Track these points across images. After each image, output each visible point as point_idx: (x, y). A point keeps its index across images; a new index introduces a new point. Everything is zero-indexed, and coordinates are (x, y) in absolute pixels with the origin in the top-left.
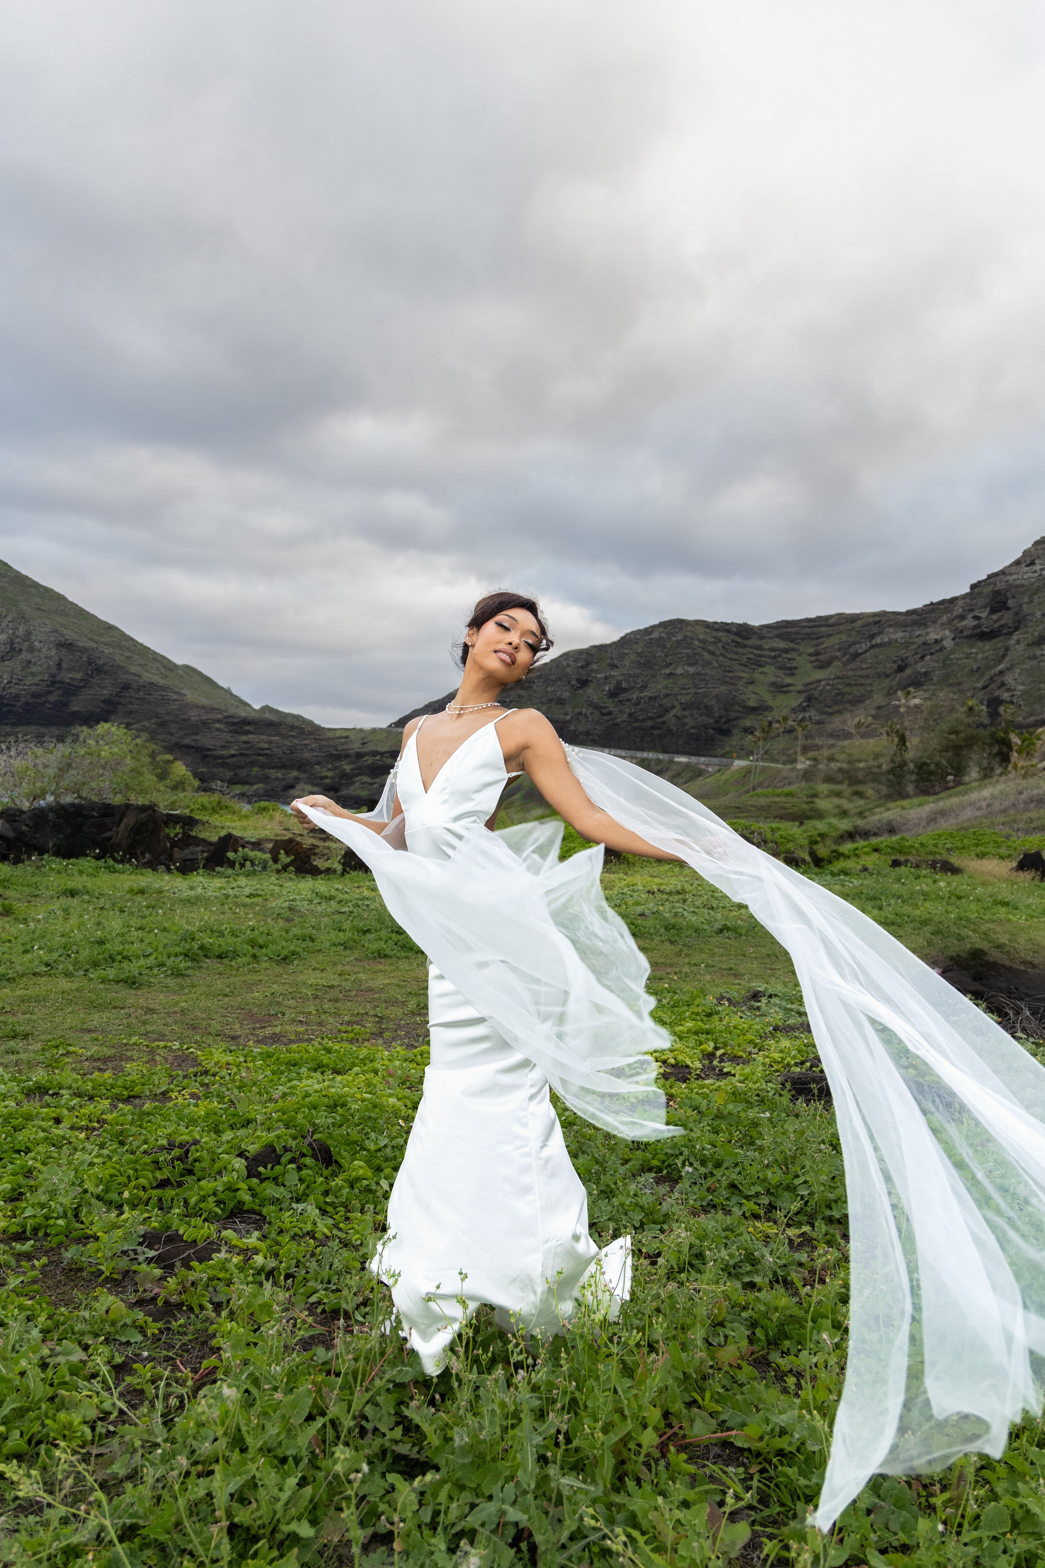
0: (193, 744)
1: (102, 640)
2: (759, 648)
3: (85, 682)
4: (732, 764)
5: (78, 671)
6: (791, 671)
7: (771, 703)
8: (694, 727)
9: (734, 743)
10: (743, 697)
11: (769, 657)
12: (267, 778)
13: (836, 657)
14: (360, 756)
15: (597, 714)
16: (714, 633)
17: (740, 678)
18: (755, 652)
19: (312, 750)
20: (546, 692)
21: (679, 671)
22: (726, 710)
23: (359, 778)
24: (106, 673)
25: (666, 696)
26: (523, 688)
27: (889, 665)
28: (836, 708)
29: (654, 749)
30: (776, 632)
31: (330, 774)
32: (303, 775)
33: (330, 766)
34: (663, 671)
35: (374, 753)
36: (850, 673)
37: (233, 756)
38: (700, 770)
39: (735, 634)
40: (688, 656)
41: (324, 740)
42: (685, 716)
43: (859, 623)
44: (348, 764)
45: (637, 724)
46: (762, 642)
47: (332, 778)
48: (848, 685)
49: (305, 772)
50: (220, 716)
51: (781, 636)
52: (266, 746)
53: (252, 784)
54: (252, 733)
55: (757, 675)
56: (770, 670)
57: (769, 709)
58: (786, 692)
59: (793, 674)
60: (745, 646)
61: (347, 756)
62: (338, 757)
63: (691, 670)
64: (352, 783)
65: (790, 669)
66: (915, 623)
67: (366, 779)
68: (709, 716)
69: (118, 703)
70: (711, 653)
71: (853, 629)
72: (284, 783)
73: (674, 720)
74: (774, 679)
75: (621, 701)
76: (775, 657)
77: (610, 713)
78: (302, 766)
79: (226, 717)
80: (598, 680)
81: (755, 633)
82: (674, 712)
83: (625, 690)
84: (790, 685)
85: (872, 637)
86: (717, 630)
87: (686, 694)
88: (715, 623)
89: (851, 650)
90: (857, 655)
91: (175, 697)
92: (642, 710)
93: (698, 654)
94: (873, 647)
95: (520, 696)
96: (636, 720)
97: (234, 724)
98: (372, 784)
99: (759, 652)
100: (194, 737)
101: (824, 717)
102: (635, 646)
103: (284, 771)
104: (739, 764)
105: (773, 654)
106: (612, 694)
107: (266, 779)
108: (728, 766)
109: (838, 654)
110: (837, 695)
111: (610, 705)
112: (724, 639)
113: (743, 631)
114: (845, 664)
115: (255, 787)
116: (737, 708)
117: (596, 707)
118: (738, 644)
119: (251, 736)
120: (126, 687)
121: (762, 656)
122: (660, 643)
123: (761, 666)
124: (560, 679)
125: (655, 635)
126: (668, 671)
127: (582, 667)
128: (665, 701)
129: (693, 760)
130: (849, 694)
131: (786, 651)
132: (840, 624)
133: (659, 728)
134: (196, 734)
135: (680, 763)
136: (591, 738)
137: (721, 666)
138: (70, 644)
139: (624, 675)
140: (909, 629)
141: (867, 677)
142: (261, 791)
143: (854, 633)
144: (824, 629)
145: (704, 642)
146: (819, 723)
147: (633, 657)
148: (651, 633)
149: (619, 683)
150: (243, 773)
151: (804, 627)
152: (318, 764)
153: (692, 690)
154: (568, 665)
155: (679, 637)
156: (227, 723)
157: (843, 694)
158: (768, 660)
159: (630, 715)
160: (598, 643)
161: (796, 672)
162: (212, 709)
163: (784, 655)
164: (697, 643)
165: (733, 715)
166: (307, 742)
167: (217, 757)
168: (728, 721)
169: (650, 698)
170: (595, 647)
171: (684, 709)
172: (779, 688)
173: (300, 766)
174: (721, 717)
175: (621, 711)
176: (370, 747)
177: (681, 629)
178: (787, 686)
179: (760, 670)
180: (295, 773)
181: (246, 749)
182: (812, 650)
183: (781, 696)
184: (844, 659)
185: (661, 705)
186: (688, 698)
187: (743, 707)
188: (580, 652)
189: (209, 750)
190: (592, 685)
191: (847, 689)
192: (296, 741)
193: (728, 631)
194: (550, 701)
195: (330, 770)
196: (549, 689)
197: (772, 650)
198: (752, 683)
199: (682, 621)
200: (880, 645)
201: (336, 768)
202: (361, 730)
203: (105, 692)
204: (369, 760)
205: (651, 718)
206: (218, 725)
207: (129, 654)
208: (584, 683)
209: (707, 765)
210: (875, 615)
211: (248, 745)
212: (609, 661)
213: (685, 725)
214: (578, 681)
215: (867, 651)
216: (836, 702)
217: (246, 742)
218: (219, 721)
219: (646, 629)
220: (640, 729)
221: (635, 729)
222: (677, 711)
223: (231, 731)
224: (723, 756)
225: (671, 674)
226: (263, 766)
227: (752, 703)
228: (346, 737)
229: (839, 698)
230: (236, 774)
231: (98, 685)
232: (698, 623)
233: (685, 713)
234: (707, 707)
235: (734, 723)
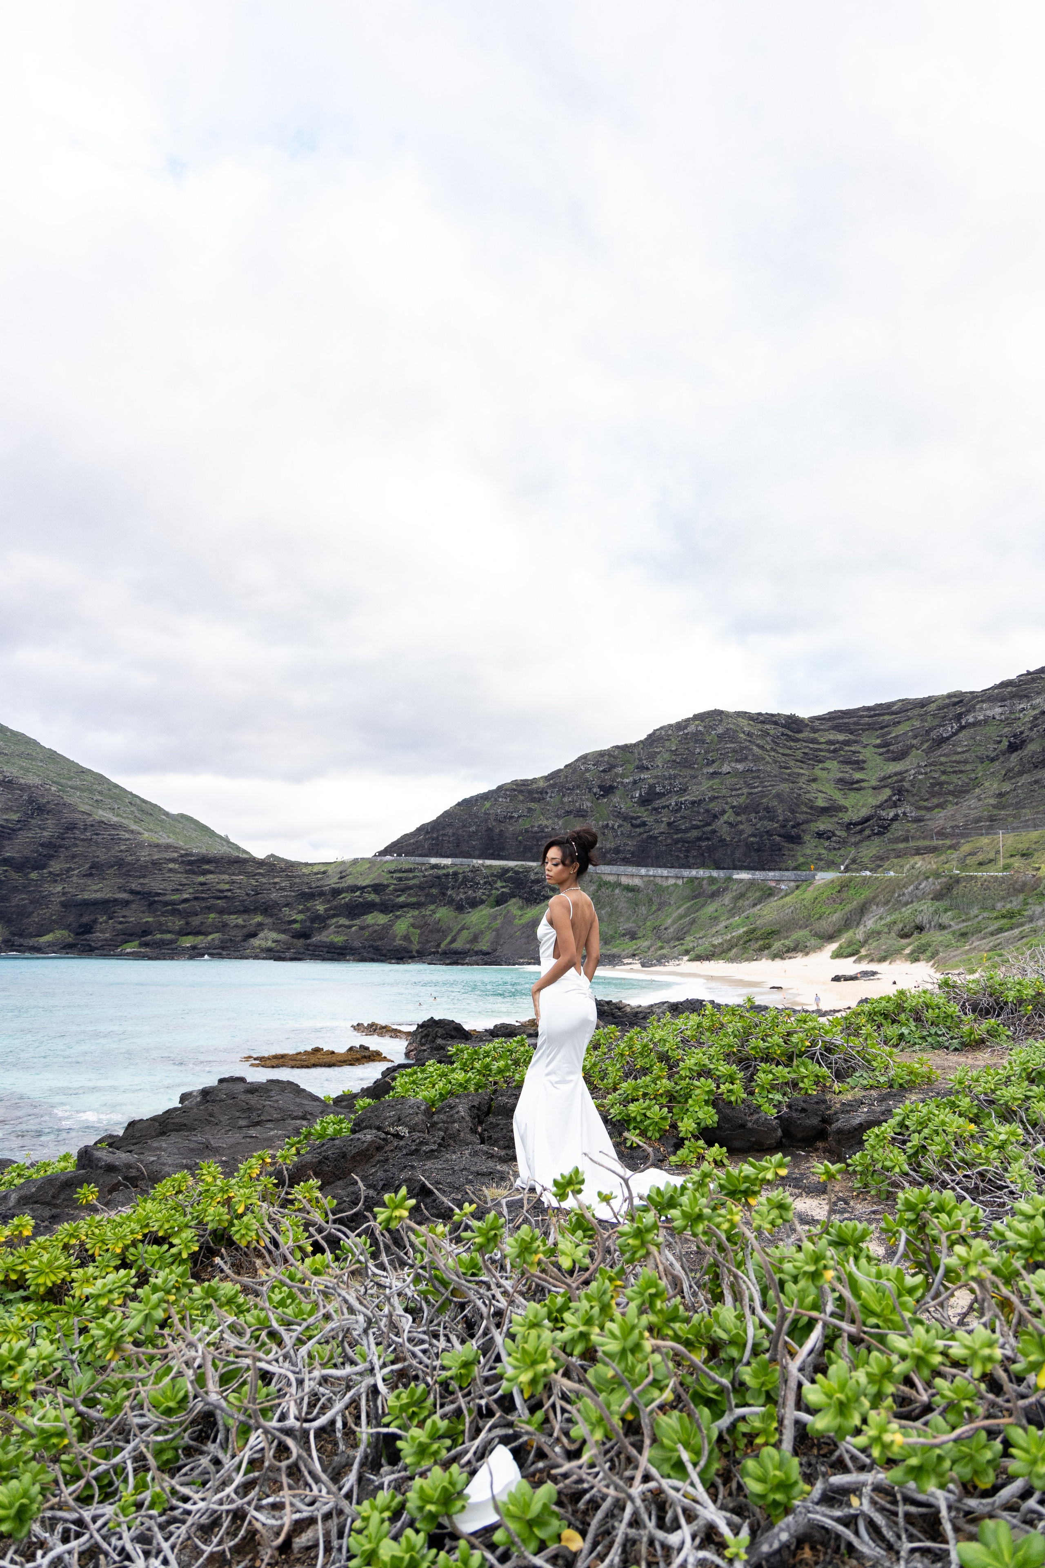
0: (139, 888)
1: (70, 783)
2: (814, 741)
3: (23, 824)
4: (814, 877)
5: (16, 812)
6: (859, 765)
7: (843, 802)
8: (754, 835)
9: (808, 852)
10: (808, 796)
11: (829, 751)
12: (225, 925)
13: (913, 746)
14: (336, 892)
15: (627, 827)
16: (760, 726)
17: (799, 774)
18: (811, 746)
19: (282, 889)
20: (562, 803)
21: (726, 768)
22: (793, 812)
23: (335, 920)
24: (48, 812)
25: (713, 799)
26: (533, 800)
27: (992, 746)
28: (935, 801)
29: (703, 865)
30: (830, 724)
31: (299, 917)
32: (269, 920)
33: (301, 907)
34: (705, 771)
35: (353, 889)
36: (943, 759)
37: (186, 901)
38: (770, 888)
39: (783, 726)
40: (734, 751)
41: (299, 877)
42: (741, 822)
43: (933, 706)
44: (322, 903)
45: (679, 836)
46: (816, 735)
47: (302, 921)
48: (944, 773)
49: (271, 916)
50: (176, 855)
51: (837, 728)
52: (227, 887)
53: (206, 934)
54: (212, 872)
55: (818, 772)
56: (832, 765)
57: (843, 809)
58: (859, 789)
59: (863, 769)
60: (797, 740)
61: (322, 894)
62: (311, 896)
63: (740, 767)
64: (326, 927)
65: (857, 762)
66: (1013, 696)
67: (343, 921)
68: (772, 819)
69: (61, 846)
70: (761, 747)
71: (926, 713)
72: (245, 931)
73: (726, 828)
74: (841, 775)
75: (655, 809)
76: (835, 751)
77: (644, 824)
78: (267, 909)
79: (182, 856)
80: (625, 786)
81: (807, 725)
82: (725, 817)
83: (661, 795)
84: (863, 781)
85: (959, 717)
86: (763, 722)
87: (738, 795)
88: (760, 714)
89: (934, 735)
90: (941, 741)
91: (127, 836)
92: (683, 817)
93: (746, 747)
94: (962, 728)
95: (530, 810)
96: (678, 831)
97: (191, 863)
98: (350, 927)
99: (816, 746)
100: (142, 881)
101: (923, 812)
102: (667, 744)
103: (246, 917)
104: (824, 877)
105: (832, 747)
106: (644, 801)
107: (223, 927)
108: (808, 881)
109: (914, 742)
110: (933, 785)
111: (644, 814)
112: (772, 732)
113: (792, 724)
114: (928, 752)
115: (210, 937)
116: (805, 809)
117: (626, 818)
118: (790, 738)
119: (211, 876)
120: (71, 827)
121: (821, 750)
122: (698, 738)
123: (820, 761)
124: (578, 787)
125: (691, 729)
126: (711, 770)
127: (604, 771)
128: (711, 806)
129: (759, 875)
130: (948, 783)
131: (847, 743)
132: (907, 710)
133: (708, 839)
134: (144, 877)
135: (741, 880)
136: (621, 856)
137: (775, 762)
138: (10, 782)
139: (656, 777)
140: (1007, 703)
141: (966, 762)
142: (217, 942)
143: (929, 718)
144: (887, 717)
145: (749, 734)
146: (918, 820)
147: (667, 756)
148: (686, 727)
149: (652, 787)
150: (196, 921)
151: (862, 717)
152: (287, 905)
153: (745, 791)
154: (587, 770)
155: (720, 730)
156: (183, 862)
157: (941, 784)
158: (828, 755)
159: (669, 824)
160: (621, 743)
161: (865, 765)
162: (168, 847)
163: (847, 748)
164: (742, 735)
165: (801, 817)
166: (277, 880)
167: (166, 904)
168: (797, 825)
169: (693, 803)
170: (617, 747)
171: (737, 814)
172: (848, 785)
173: (266, 910)
174: (786, 820)
175: (657, 821)
176: (349, 881)
177: (721, 721)
178: (858, 782)
179: (821, 766)
180: (259, 919)
181: (203, 892)
182: (878, 741)
183: (852, 794)
184: (925, 747)
185: (707, 811)
186: (742, 800)
187: (811, 808)
188: (602, 754)
189: (158, 894)
190: (618, 793)
191: (943, 778)
192: (264, 880)
193: (776, 723)
194: (568, 813)
195: (300, 912)
196: (566, 800)
197: (830, 742)
198: (814, 780)
199: (722, 712)
200: (974, 724)
201: (308, 909)
202: (343, 863)
203: (45, 834)
204: (347, 897)
205: (697, 827)
206: (171, 866)
207: (100, 798)
208: (608, 790)
209: (778, 881)
210: (949, 696)
211: (205, 888)
212: (637, 763)
213: (741, 832)
214: (601, 787)
215: (954, 734)
216: (933, 795)
217: (204, 884)
218: (173, 860)
219: (678, 723)
220: (685, 841)
221: (677, 842)
222: (729, 816)
223: (187, 872)
224: (795, 869)
225: (715, 773)
226: (221, 912)
227: (821, 803)
228: (324, 873)
229: (937, 788)
230: (187, 923)
231: (39, 827)
232: (739, 714)
233: (739, 818)
234: (767, 809)
235: (804, 827)
